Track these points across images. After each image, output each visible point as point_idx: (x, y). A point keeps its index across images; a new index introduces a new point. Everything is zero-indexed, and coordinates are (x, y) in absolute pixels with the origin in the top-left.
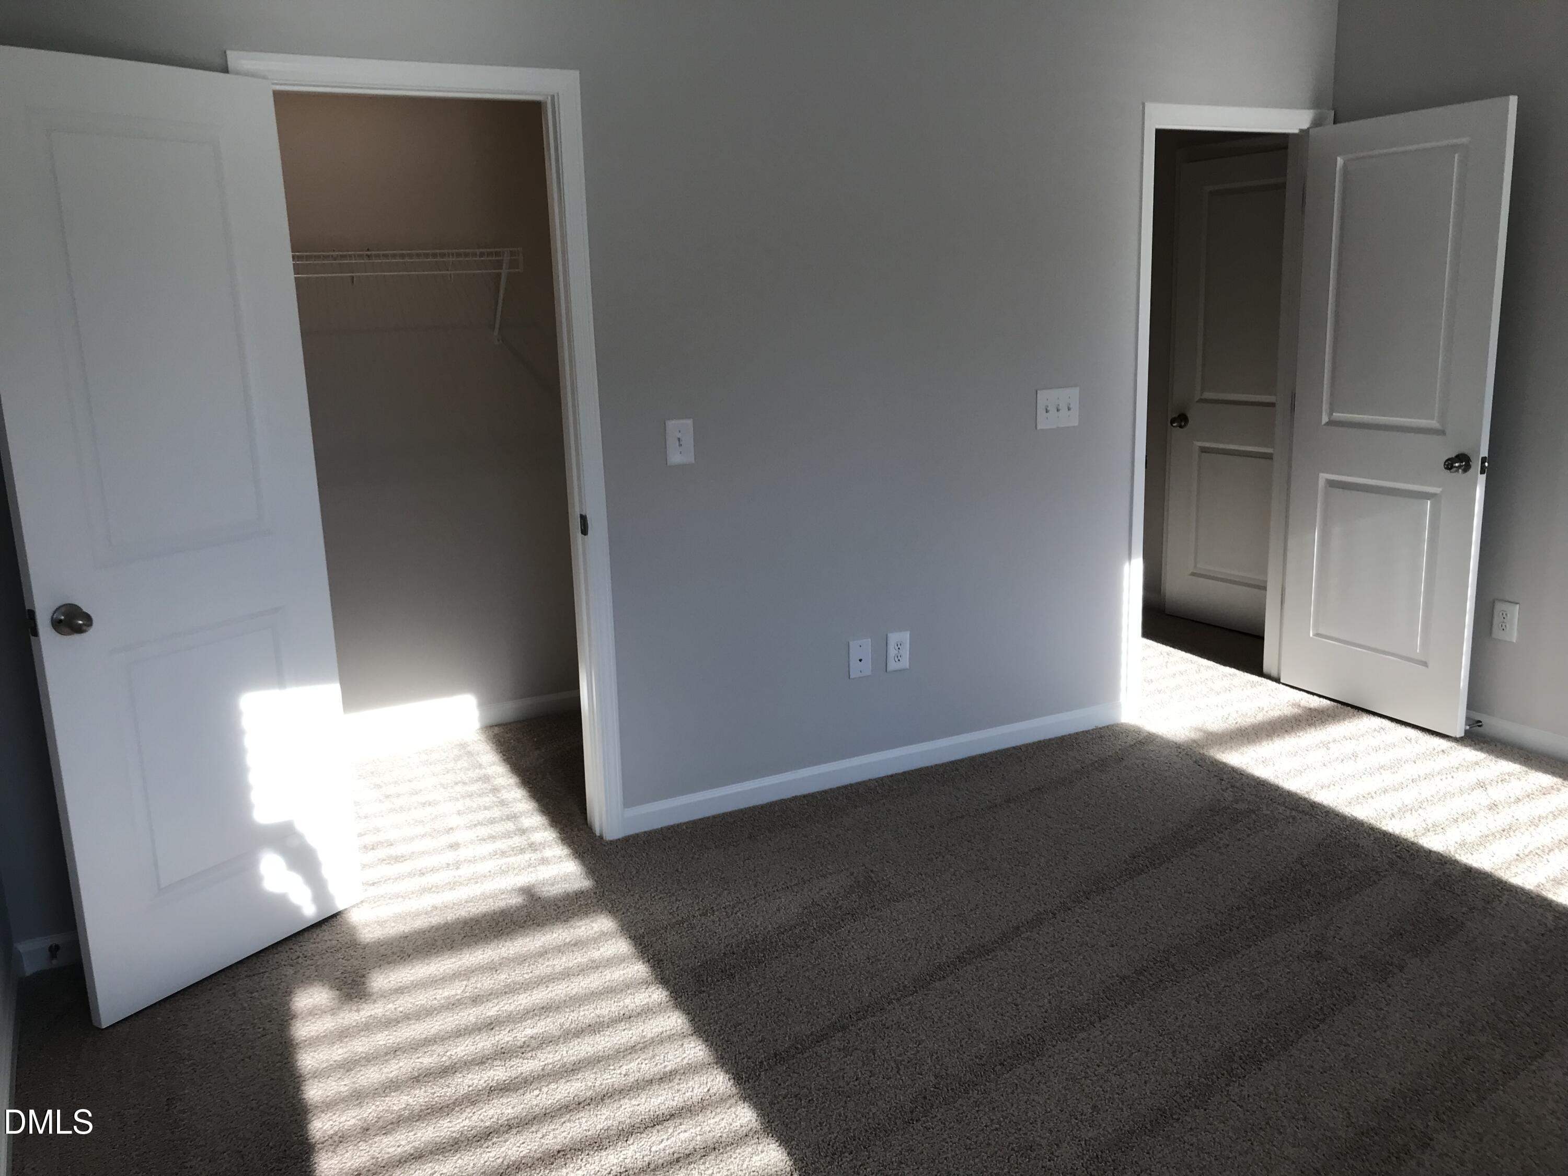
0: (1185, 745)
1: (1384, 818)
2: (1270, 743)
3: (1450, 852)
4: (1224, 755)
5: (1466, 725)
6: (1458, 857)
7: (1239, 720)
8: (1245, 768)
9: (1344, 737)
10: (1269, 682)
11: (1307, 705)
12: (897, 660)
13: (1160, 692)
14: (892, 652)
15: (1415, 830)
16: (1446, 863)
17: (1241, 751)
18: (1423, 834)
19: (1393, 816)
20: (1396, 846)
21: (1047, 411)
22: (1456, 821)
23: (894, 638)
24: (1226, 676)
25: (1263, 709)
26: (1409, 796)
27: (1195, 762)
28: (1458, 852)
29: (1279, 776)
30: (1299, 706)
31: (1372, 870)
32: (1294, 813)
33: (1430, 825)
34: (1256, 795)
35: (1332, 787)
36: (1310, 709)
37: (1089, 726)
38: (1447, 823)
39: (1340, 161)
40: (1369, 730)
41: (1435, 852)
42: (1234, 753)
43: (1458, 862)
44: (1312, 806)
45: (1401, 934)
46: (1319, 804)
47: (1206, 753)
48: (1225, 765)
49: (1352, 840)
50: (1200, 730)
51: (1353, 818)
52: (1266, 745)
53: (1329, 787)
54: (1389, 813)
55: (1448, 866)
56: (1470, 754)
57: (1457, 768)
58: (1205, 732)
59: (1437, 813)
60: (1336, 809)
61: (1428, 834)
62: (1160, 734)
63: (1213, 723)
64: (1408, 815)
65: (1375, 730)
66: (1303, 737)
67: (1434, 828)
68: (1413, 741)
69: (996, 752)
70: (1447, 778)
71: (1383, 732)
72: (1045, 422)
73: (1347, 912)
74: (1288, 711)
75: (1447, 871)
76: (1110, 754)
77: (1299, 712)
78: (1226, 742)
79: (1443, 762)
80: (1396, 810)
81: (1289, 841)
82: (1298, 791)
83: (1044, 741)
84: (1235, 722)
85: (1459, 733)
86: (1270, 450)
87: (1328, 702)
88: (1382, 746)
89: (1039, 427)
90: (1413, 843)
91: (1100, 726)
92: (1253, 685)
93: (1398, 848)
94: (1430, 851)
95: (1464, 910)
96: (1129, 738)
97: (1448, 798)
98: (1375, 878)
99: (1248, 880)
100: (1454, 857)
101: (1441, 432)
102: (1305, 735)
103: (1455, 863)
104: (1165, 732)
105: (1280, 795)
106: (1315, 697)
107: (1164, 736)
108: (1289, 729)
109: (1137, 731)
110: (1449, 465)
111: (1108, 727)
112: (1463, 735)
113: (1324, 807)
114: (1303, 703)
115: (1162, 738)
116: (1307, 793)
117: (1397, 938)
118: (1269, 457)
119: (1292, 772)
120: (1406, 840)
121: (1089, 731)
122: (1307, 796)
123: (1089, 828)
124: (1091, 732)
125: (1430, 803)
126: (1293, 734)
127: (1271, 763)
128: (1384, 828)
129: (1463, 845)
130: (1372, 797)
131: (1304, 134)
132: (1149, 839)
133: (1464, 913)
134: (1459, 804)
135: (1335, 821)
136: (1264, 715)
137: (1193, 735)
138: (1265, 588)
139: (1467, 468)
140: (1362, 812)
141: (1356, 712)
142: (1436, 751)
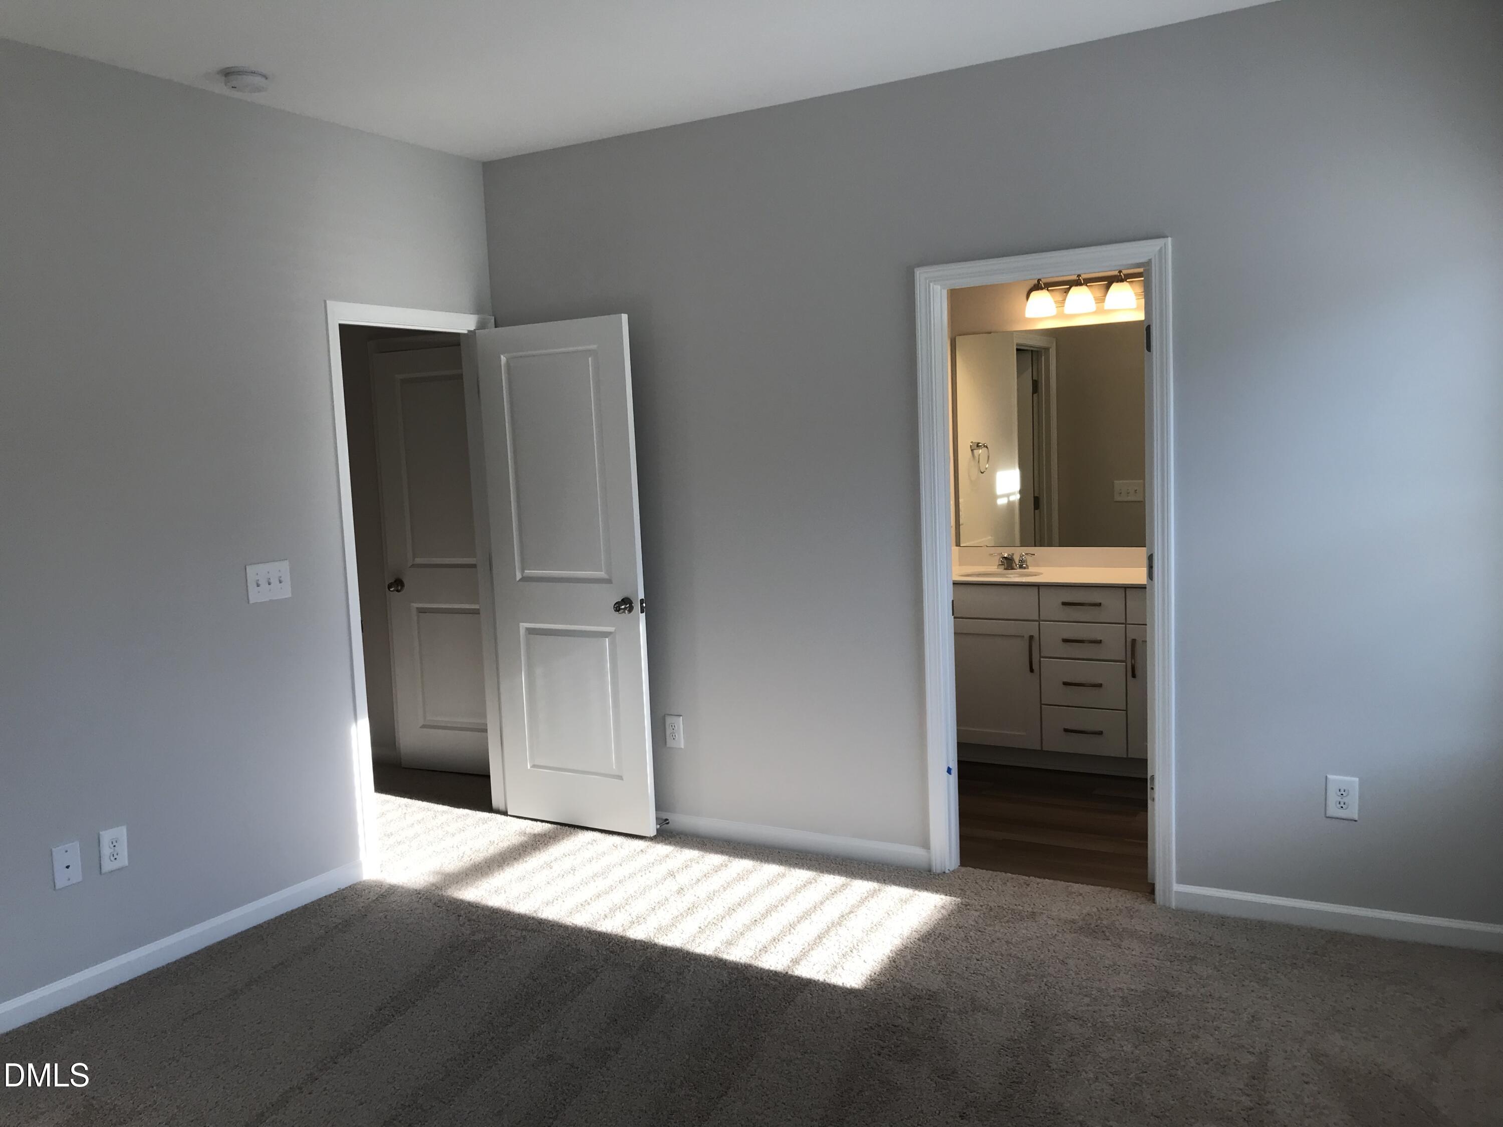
0: (425, 889)
1: (599, 920)
2: (501, 873)
3: (650, 937)
4: (460, 892)
5: (657, 825)
6: (656, 941)
7: (473, 857)
8: (479, 900)
9: (564, 854)
10: (498, 816)
11: (532, 831)
12: (112, 859)
13: (399, 843)
14: (106, 850)
15: (623, 925)
16: (647, 948)
17: (476, 885)
18: (630, 927)
19: (606, 916)
20: (609, 943)
21: (258, 586)
22: (654, 909)
23: (107, 836)
24: (460, 817)
25: (494, 842)
26: (617, 897)
27: (435, 904)
28: (657, 936)
29: (510, 901)
30: (525, 833)
31: (591, 969)
32: (524, 933)
33: (635, 918)
34: (491, 924)
35: (555, 902)
36: (535, 835)
37: (333, 890)
38: (647, 913)
39: (503, 359)
40: (583, 844)
41: (639, 941)
42: (469, 888)
43: (656, 945)
44: (540, 923)
45: (616, 1020)
46: (545, 920)
47: (444, 894)
48: (462, 901)
49: (574, 947)
50: (438, 873)
51: (573, 926)
52: (498, 876)
53: (553, 902)
54: (603, 915)
55: (649, 950)
56: (663, 849)
57: (653, 864)
58: (442, 874)
59: (639, 907)
60: (560, 921)
61: (634, 926)
62: (401, 884)
63: (450, 863)
64: (618, 912)
65: (589, 843)
66: (530, 861)
67: (638, 920)
68: (619, 847)
69: (236, 936)
70: (645, 874)
71: (595, 844)
72: (256, 596)
73: (572, 1012)
74: (515, 840)
75: (649, 954)
76: (354, 913)
77: (526, 839)
78: (462, 880)
79: (643, 860)
80: (608, 911)
81: (521, 960)
82: (527, 912)
83: (286, 914)
84: (469, 859)
85: (652, 832)
86: (477, 607)
87: (549, 825)
88: (595, 856)
89: (251, 602)
90: (622, 937)
91: (343, 887)
92: (485, 822)
93: (611, 944)
94: (636, 941)
95: (663, 985)
96: (372, 894)
97: (647, 890)
98: (594, 975)
99: (486, 1006)
100: (653, 941)
101: (609, 581)
102: (531, 859)
103: (654, 946)
104: (406, 881)
105: (512, 919)
106: (539, 823)
107: (405, 885)
108: (517, 856)
109: (380, 885)
110: (617, 608)
111: (350, 887)
112: (655, 833)
113: (550, 921)
114: (528, 830)
115: (402, 888)
116: (535, 911)
117: (613, 1024)
118: (476, 612)
119: (521, 896)
120: (616, 935)
121: (332, 894)
122: (534, 915)
123: (334, 991)
124: (335, 895)
125: (634, 898)
126: (521, 861)
127: (503, 891)
128: (599, 929)
129: (660, 929)
130: (589, 904)
131: (471, 334)
132: (394, 988)
133: (663, 988)
134: (654, 895)
135: (560, 932)
136: (495, 848)
137: (432, 879)
138: (486, 731)
139: (631, 609)
140: (580, 920)
141: (572, 830)
142: (637, 852)
